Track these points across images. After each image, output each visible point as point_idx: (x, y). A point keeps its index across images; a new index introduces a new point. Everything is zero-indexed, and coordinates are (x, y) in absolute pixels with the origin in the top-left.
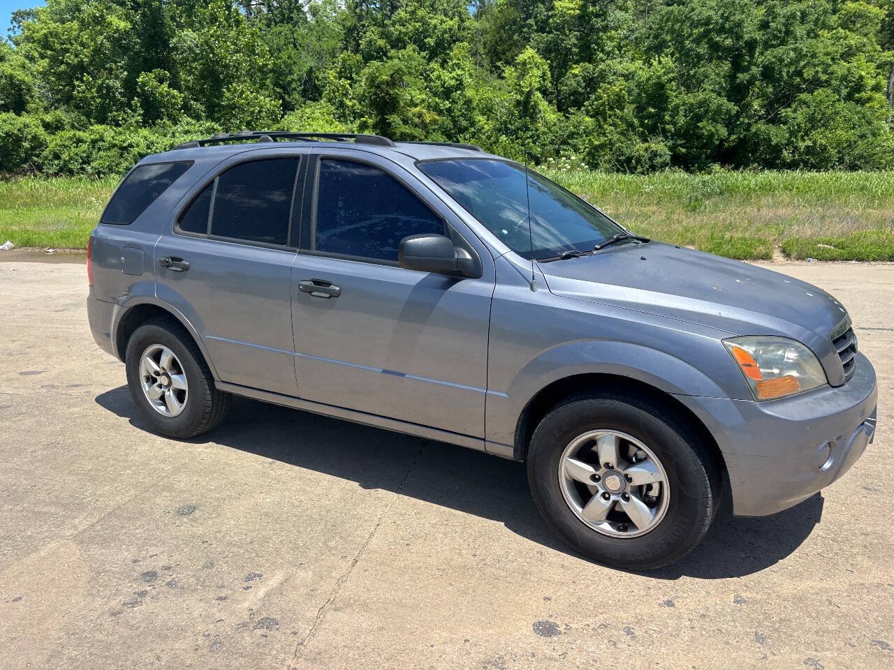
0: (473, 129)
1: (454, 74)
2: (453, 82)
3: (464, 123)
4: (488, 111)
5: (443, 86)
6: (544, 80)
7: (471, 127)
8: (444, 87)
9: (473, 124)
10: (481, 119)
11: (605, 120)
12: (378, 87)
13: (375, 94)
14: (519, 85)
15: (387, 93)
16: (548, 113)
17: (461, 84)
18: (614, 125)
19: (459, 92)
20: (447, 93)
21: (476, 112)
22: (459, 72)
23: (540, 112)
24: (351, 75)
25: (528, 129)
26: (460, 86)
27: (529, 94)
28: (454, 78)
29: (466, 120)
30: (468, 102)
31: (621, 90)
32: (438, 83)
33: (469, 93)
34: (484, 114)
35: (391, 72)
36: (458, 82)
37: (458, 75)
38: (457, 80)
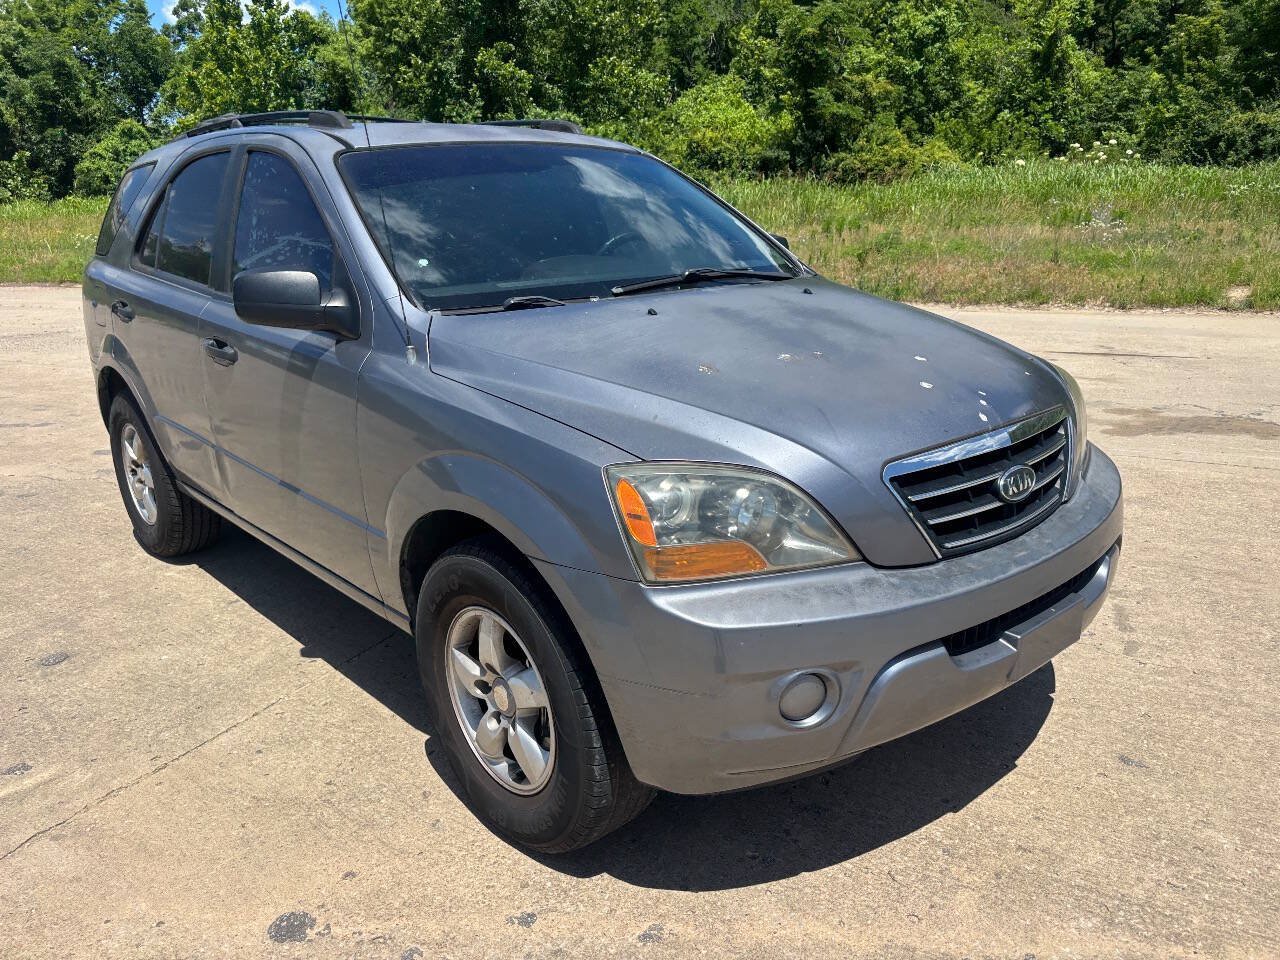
0: (956, 104)
1: (931, 16)
2: (929, 30)
3: (943, 94)
4: (984, 72)
5: (911, 37)
6: (1082, 15)
7: (955, 99)
8: (913, 39)
9: (957, 93)
10: (971, 86)
11: (1181, 79)
12: (800, 46)
13: (795, 57)
14: (1039, 26)
15: (814, 55)
16: (1086, 68)
17: (942, 30)
18: (1195, 84)
19: (938, 45)
20: (918, 47)
21: (966, 75)
22: (940, 12)
23: (1071, 67)
24: (774, 31)
25: (1047, 98)
26: (941, 34)
27: (1055, 39)
28: (931, 22)
29: (948, 90)
30: (953, 60)
31: (1213, 23)
32: (905, 32)
33: (955, 46)
34: (976, 78)
35: (821, 21)
36: (937, 29)
37: (937, 17)
38: (936, 25)
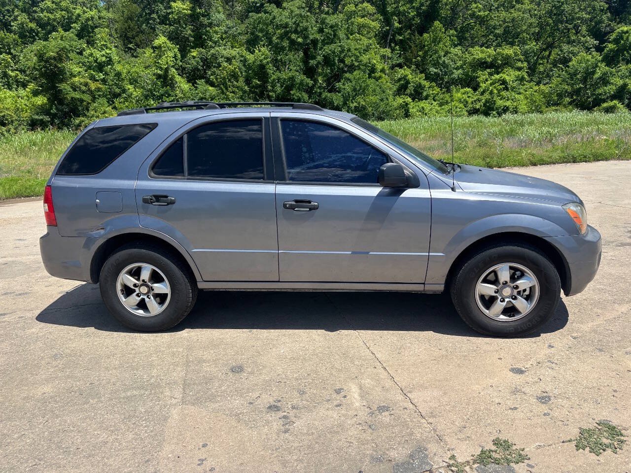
0: (125, 95)
1: (103, 52)
2: (104, 59)
3: (117, 90)
4: (134, 81)
5: (96, 61)
6: (176, 60)
7: (123, 93)
8: (97, 63)
9: (124, 91)
10: (130, 88)
11: (227, 89)
12: (46, 61)
13: (44, 67)
14: (158, 63)
15: (56, 66)
16: (183, 84)
17: (111, 60)
18: (233, 92)
19: (109, 67)
20: (100, 67)
21: (126, 82)
22: (108, 51)
23: (176, 83)
24: (10, 51)
25: (169, 95)
26: (110, 62)
27: (167, 70)
28: (104, 56)
29: (119, 88)
30: (118, 74)
31: (235, 68)
32: (91, 59)
33: (118, 68)
34: (131, 84)
35: (58, 50)
36: (108, 59)
37: (106, 53)
38: (107, 57)
